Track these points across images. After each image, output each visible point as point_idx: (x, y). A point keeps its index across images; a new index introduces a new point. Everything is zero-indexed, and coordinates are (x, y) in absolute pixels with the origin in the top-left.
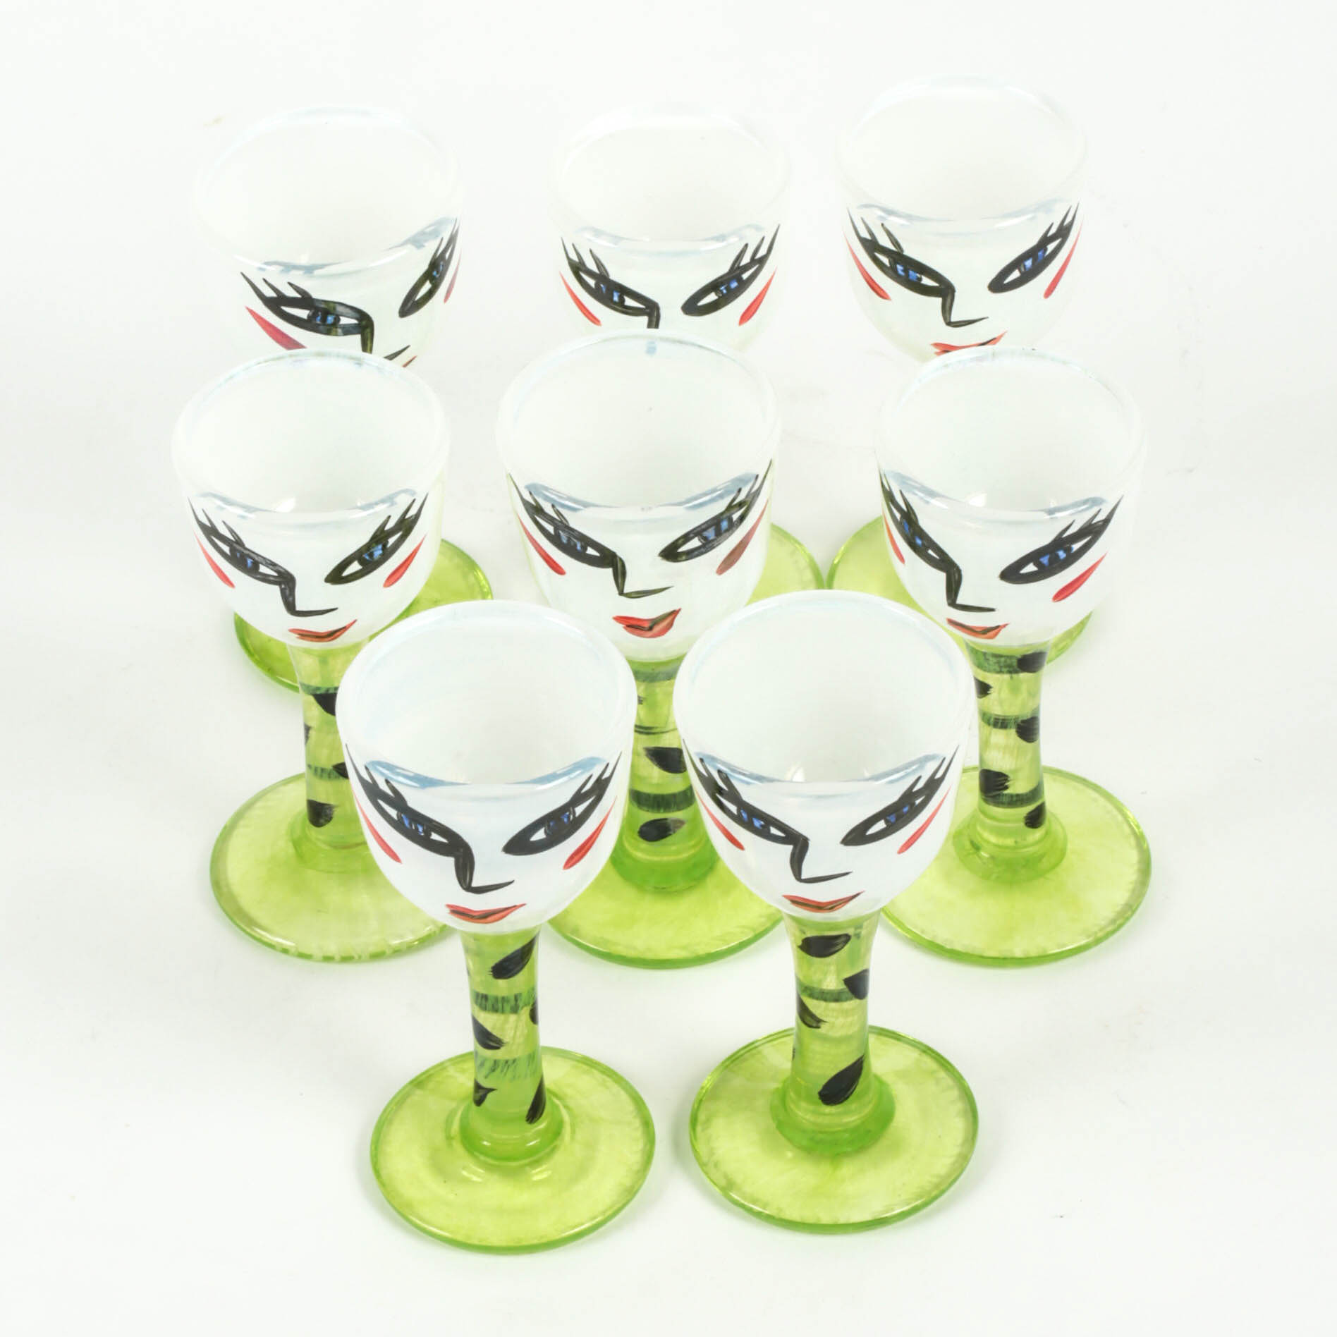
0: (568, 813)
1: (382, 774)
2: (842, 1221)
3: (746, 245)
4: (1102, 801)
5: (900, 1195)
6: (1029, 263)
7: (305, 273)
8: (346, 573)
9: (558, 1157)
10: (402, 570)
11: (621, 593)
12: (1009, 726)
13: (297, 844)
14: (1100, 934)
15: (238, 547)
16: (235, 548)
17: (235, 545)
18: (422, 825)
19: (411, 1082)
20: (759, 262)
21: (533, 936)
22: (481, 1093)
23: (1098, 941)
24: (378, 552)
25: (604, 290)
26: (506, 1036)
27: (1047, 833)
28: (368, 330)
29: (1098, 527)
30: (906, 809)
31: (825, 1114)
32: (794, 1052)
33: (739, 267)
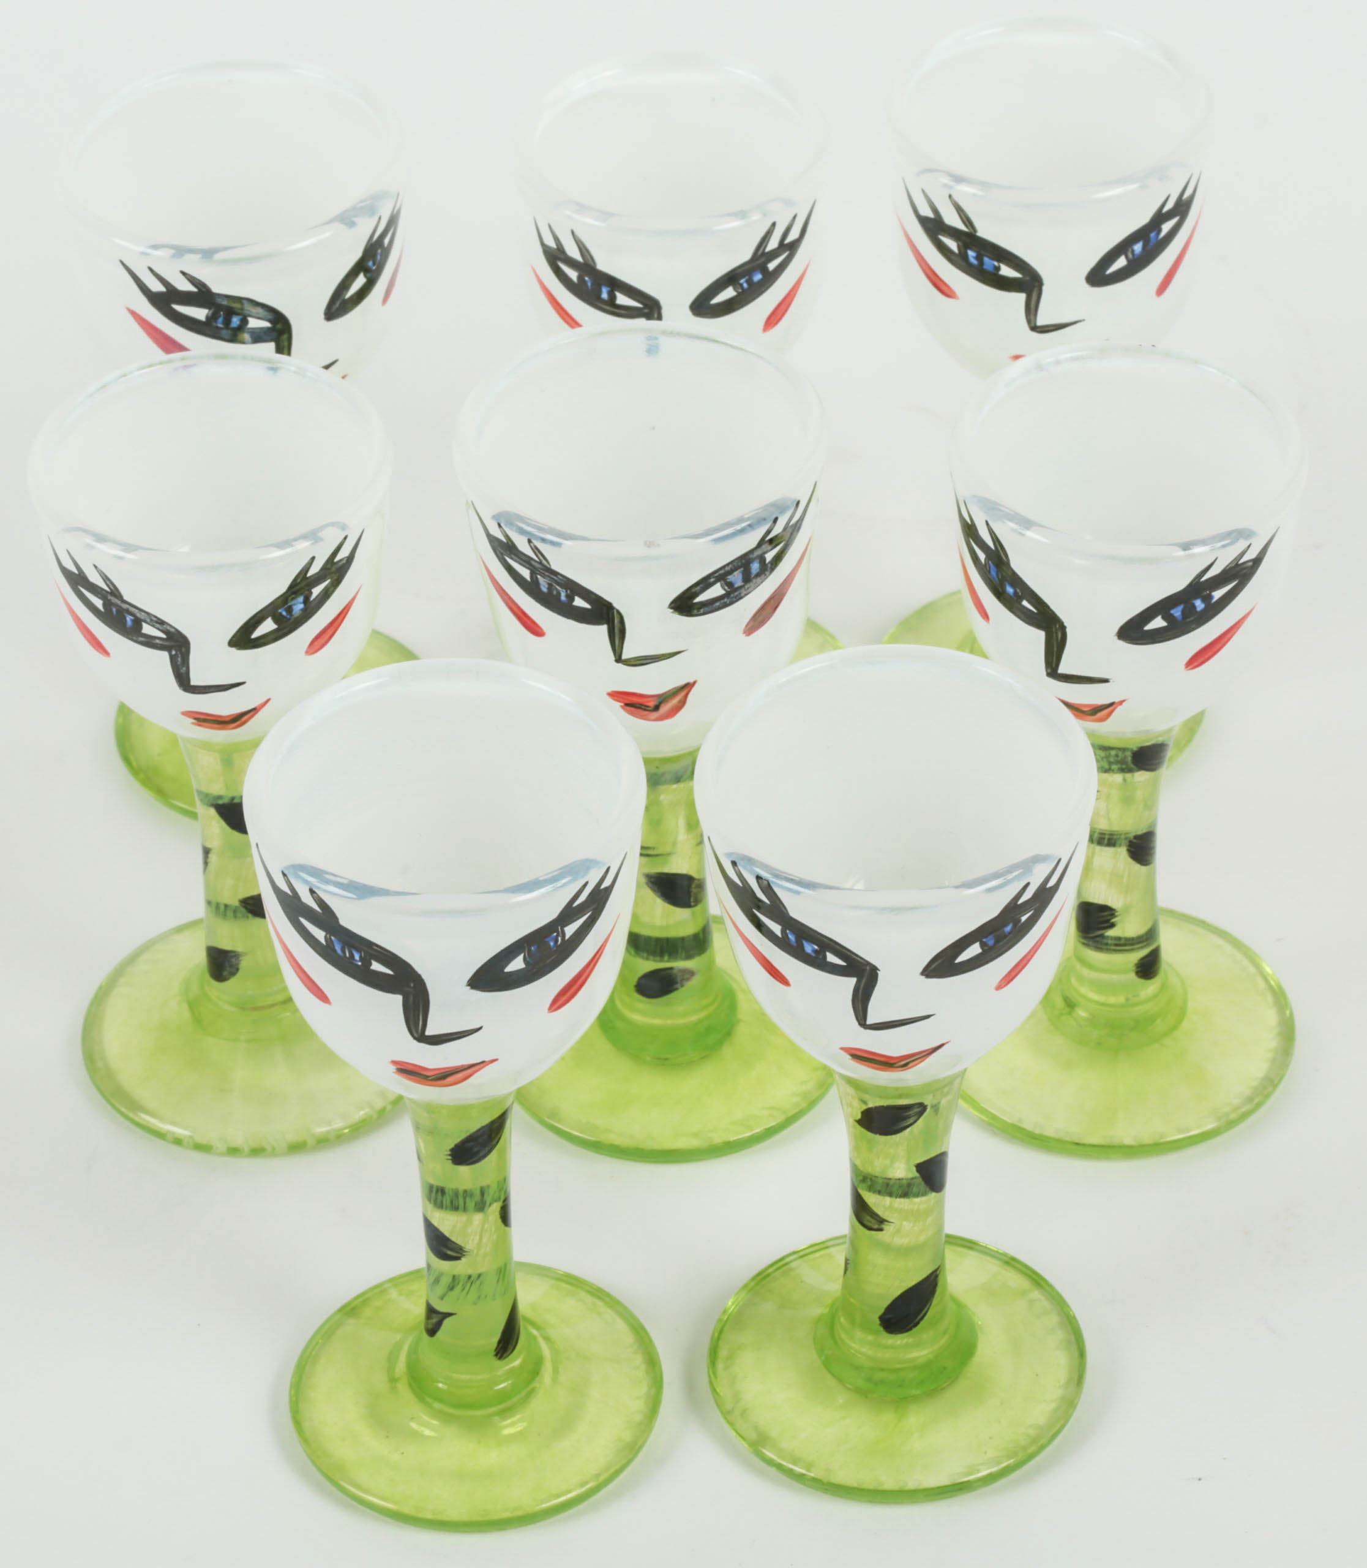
0: (555, 934)
1: (306, 882)
2: (911, 1486)
3: (774, 224)
4: (1229, 948)
5: (986, 1453)
6: (1138, 248)
7: (203, 258)
8: (257, 634)
9: (538, 1404)
10: (330, 632)
11: (619, 659)
12: (1118, 843)
13: (193, 1006)
14: (1233, 1116)
15: (115, 600)
16: (110, 600)
17: (110, 597)
18: (359, 951)
19: (341, 1310)
20: (790, 248)
21: (505, 1108)
22: (434, 1320)
23: (1230, 1124)
24: (298, 606)
25: (589, 284)
26: (468, 1242)
27: (1163, 987)
28: (285, 337)
29: (1245, 569)
30: (1008, 929)
31: (886, 1347)
32: (847, 1264)
33: (764, 254)
